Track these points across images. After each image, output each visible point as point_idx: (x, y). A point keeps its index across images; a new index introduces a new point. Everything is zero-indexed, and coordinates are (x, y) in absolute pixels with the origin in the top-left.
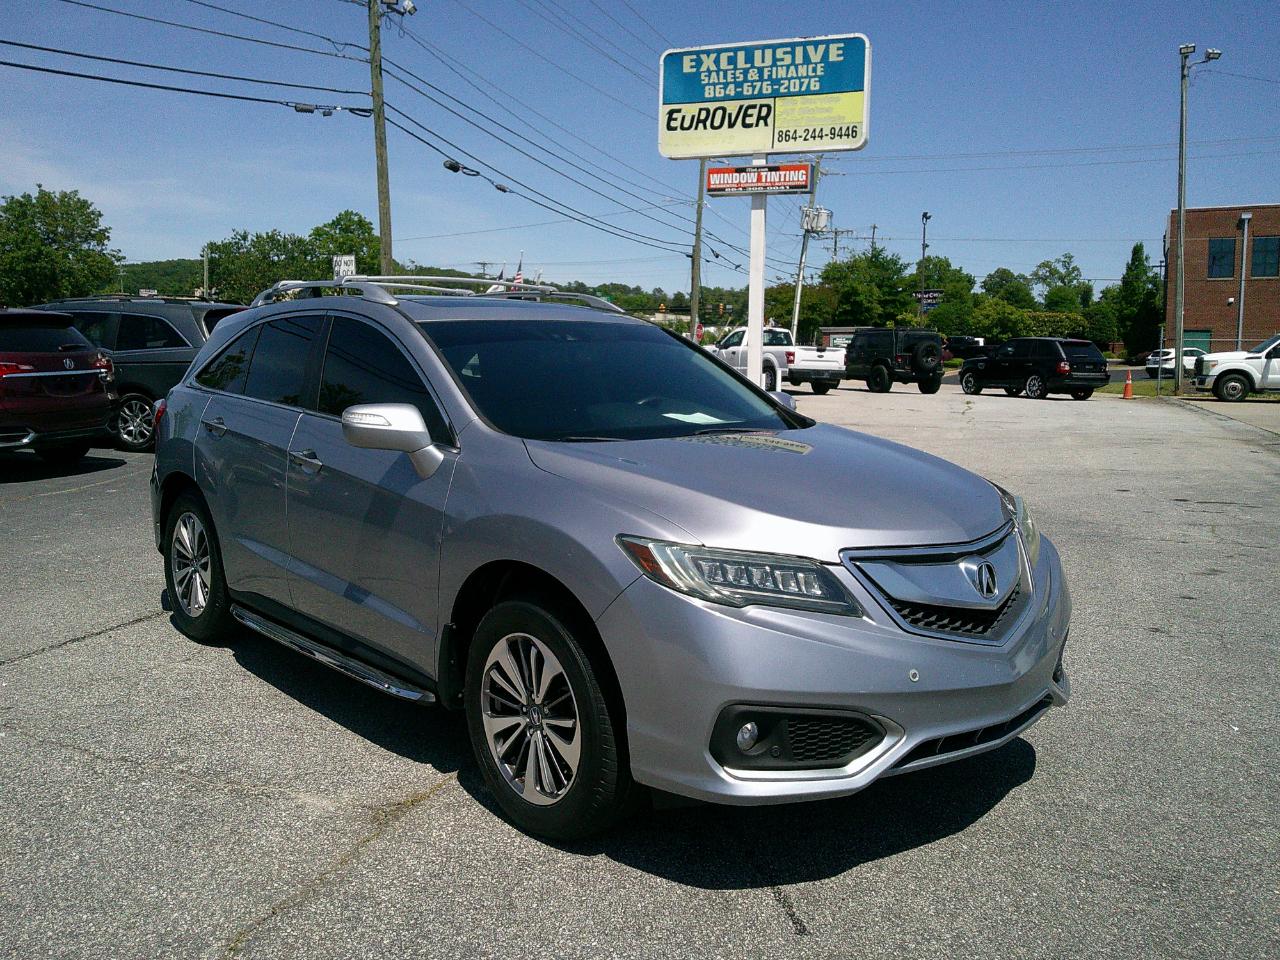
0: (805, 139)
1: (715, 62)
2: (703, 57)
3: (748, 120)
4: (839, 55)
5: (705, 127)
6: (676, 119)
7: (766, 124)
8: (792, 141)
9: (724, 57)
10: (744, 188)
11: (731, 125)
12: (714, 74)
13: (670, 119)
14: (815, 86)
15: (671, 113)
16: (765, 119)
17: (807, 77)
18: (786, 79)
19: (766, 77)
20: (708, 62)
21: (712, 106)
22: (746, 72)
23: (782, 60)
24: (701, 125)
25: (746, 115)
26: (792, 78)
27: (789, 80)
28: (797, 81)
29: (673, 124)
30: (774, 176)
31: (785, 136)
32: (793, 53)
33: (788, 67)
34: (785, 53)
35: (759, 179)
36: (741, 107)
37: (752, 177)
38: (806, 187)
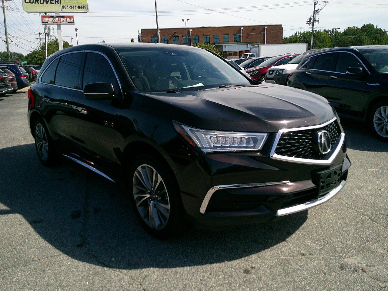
0: (71, 9)
3: (52, 2)
5: (38, 3)
7: (58, 3)
8: (67, 9)
10: (54, 22)
11: (47, 3)
16: (58, 1)
24: (36, 2)
29: (27, 1)
30: (63, 19)
31: (64, 7)
35: (59, 20)
37: (56, 19)
38: (73, 22)
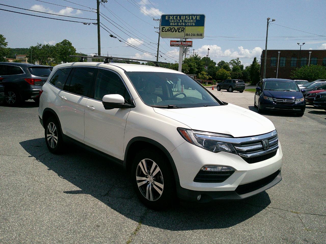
0: (191, 36)
1: (173, 18)
2: (170, 16)
3: (179, 31)
4: (199, 18)
5: (170, 32)
6: (164, 29)
7: (183, 32)
8: (189, 36)
9: (175, 17)
10: (178, 45)
11: (176, 32)
12: (172, 20)
13: (163, 29)
14: (194, 24)
15: (163, 28)
16: (183, 31)
17: (192, 22)
18: (188, 22)
19: (183, 22)
20: (171, 18)
21: (172, 27)
22: (179, 20)
23: (187, 18)
24: (169, 31)
25: (179, 30)
26: (189, 22)
27: (188, 23)
28: (190, 23)
29: (163, 30)
30: (185, 43)
31: (187, 35)
32: (189, 17)
33: (188, 20)
34: (188, 17)
35: (182, 43)
36: (178, 28)
37: (180, 43)
38: (191, 46)
